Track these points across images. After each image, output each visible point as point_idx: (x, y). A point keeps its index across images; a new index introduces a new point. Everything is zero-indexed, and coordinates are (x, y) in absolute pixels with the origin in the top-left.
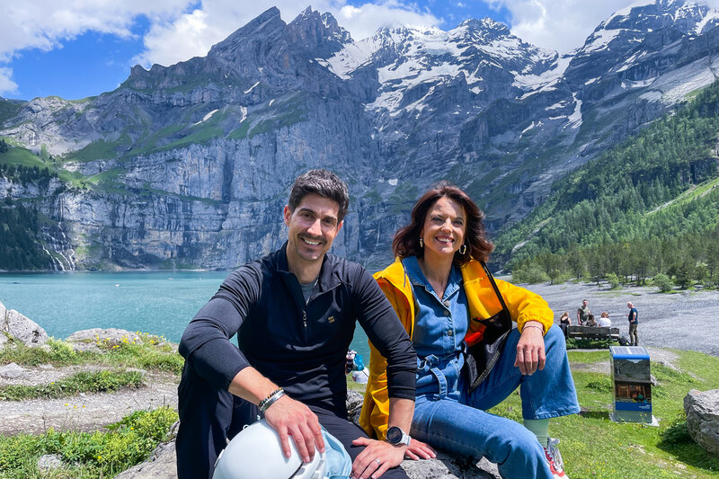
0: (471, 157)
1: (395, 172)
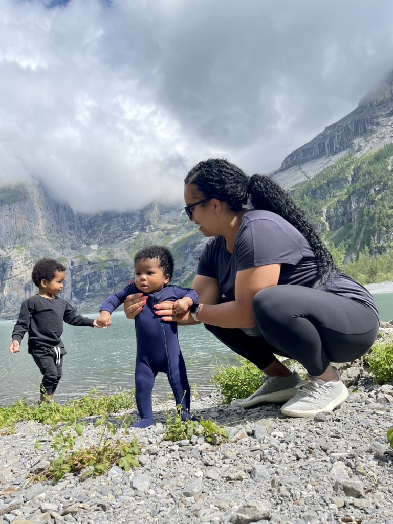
1: (94, 239)
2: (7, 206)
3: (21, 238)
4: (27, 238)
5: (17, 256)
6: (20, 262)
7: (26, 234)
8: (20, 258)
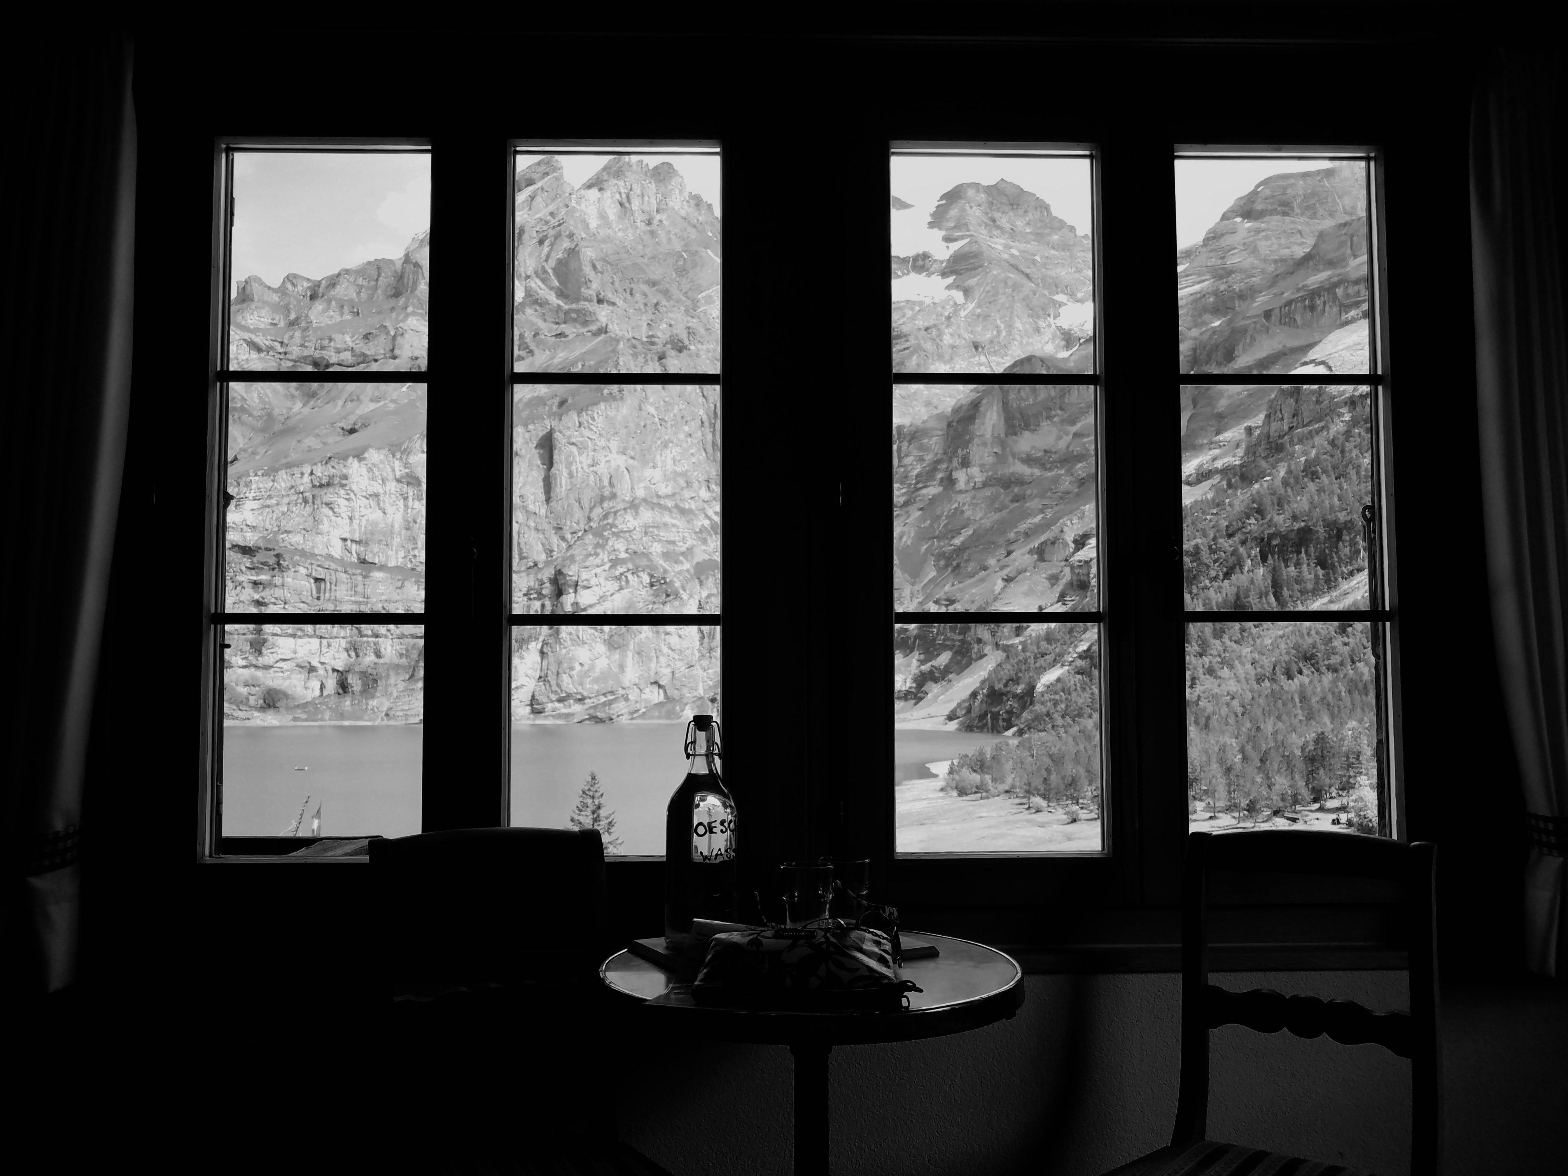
0: (970, 478)
2: (574, 416)
3: (605, 505)
4: (621, 506)
5: (591, 555)
6: (598, 570)
7: (619, 494)
8: (598, 561)
